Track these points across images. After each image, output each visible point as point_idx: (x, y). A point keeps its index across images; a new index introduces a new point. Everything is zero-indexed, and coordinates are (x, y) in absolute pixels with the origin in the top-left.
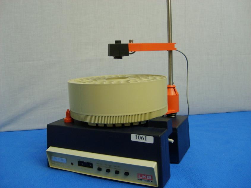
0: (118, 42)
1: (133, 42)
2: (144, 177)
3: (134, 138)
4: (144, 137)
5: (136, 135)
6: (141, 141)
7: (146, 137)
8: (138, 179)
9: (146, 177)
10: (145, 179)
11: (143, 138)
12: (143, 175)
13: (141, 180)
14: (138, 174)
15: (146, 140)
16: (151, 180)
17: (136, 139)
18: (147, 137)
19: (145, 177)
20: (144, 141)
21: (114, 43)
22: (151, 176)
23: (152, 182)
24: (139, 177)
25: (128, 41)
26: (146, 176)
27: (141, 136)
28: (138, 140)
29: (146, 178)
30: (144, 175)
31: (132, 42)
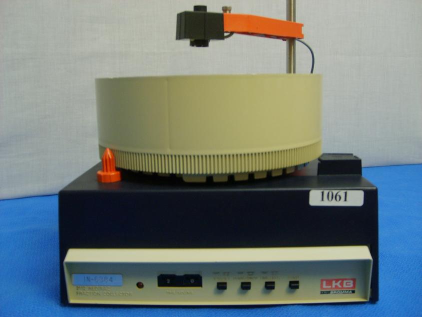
0: (200, 9)
1: (230, 11)
2: (336, 286)
3: (316, 198)
4: (342, 193)
5: (323, 193)
6: (334, 203)
7: (346, 193)
8: (322, 293)
9: (342, 284)
10: (340, 288)
11: (338, 198)
12: (334, 282)
13: (329, 292)
14: (322, 281)
15: (345, 200)
16: (351, 288)
17: (323, 200)
18: (349, 192)
19: (338, 284)
20: (342, 203)
21: (191, 9)
22: (352, 279)
23: (353, 292)
24: (324, 286)
25: (221, 9)
26: (340, 282)
27: (335, 192)
28: (327, 203)
29: (340, 286)
30: (337, 281)
31: (228, 12)
